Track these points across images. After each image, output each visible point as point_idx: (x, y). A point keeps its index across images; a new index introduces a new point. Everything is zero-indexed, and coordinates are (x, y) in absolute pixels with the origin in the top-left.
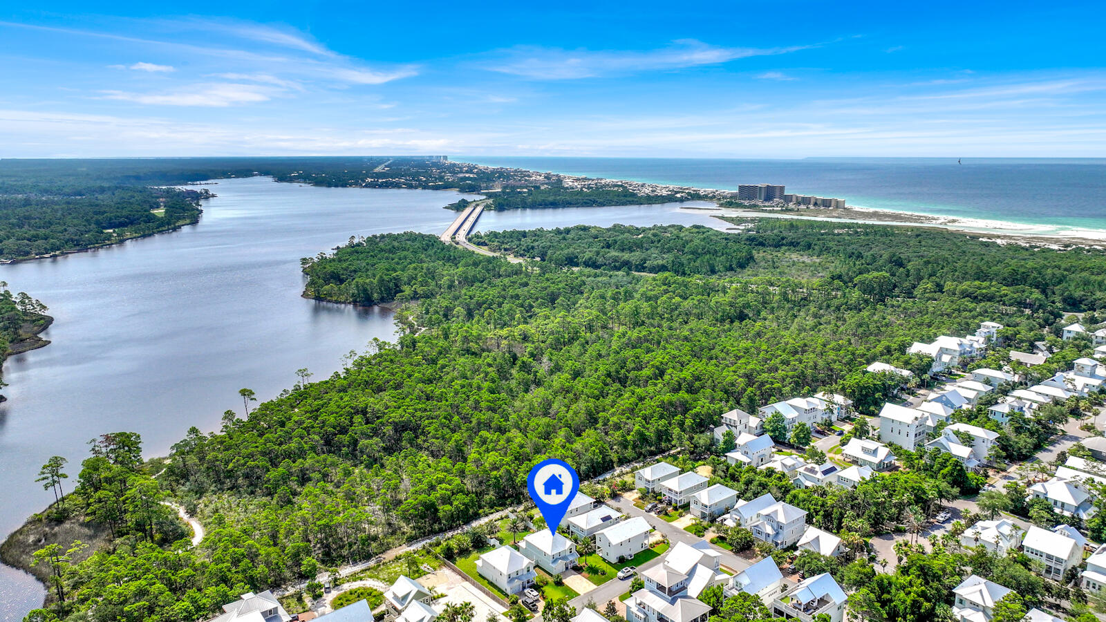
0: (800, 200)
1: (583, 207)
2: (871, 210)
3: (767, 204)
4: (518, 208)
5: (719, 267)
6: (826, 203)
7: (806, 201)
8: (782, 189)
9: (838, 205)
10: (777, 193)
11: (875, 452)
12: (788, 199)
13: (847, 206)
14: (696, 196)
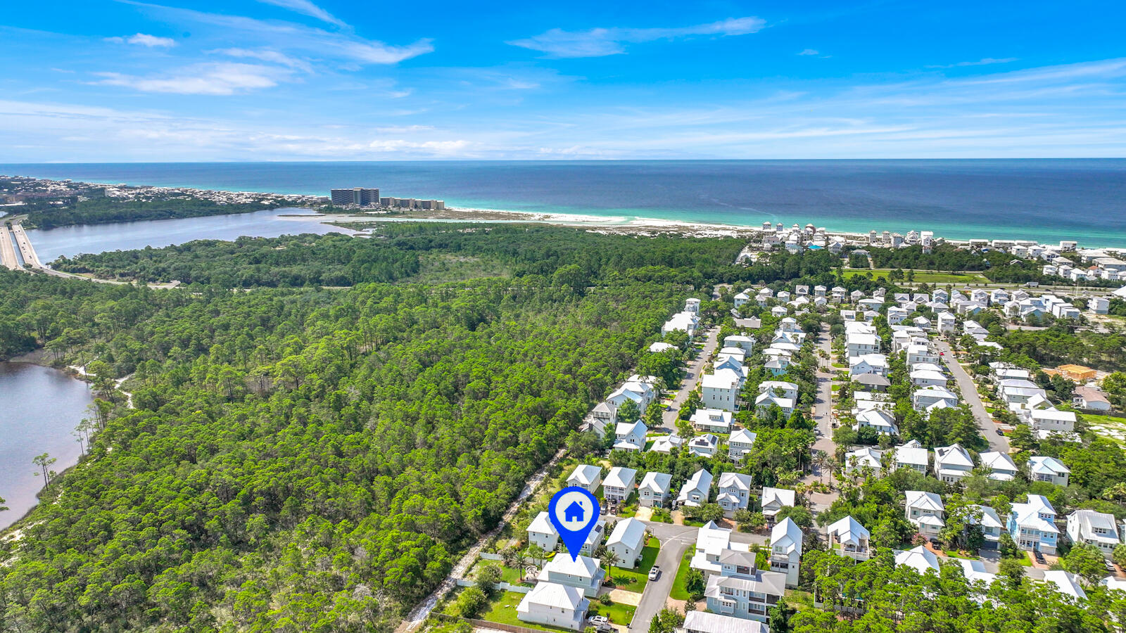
0: (399, 202)
1: (158, 219)
2: (471, 210)
3: (365, 208)
4: (71, 225)
5: (396, 274)
6: (426, 205)
7: (404, 204)
8: (376, 192)
9: (439, 207)
10: (372, 197)
11: (721, 419)
12: (385, 203)
13: (446, 207)
14: (283, 204)
